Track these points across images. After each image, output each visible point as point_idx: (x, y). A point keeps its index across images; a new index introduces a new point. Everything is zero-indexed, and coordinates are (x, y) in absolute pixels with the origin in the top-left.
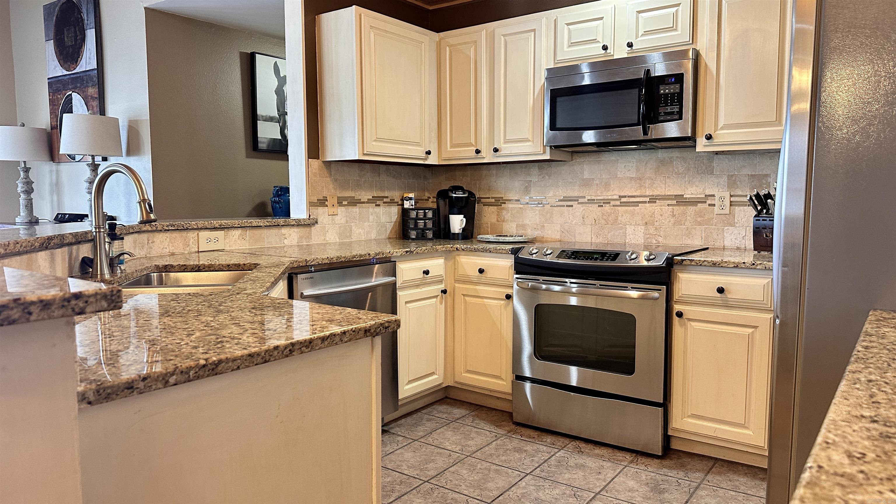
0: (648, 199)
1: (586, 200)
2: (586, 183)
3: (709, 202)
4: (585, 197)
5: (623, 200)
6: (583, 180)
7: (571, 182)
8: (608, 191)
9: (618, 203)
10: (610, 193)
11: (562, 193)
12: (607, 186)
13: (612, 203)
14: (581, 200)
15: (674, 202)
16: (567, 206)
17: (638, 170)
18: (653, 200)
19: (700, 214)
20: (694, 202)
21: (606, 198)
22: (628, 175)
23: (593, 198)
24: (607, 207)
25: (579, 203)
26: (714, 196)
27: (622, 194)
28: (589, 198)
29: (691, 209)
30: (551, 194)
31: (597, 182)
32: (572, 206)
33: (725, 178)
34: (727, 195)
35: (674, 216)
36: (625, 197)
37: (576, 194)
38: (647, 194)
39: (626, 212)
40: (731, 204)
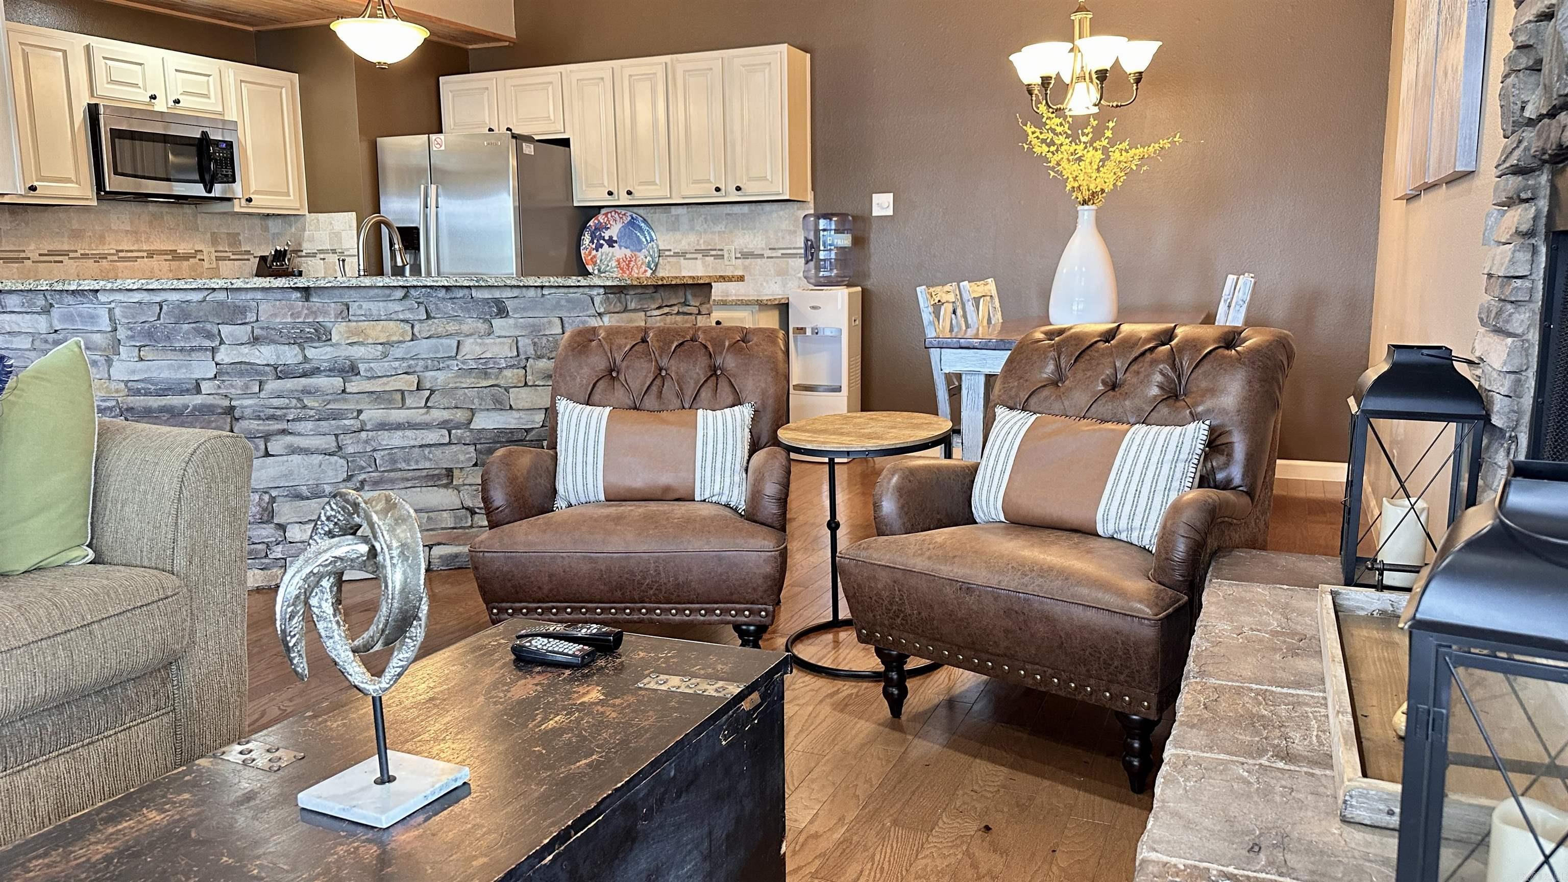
0: (145, 254)
1: (78, 255)
2: (76, 235)
3: (198, 257)
4: (76, 251)
5: (121, 254)
6: (73, 230)
7: (57, 233)
8: (104, 244)
9: (116, 258)
10: (106, 247)
11: (46, 247)
12: (102, 239)
13: (110, 258)
14: (71, 255)
15: (170, 257)
16: (55, 262)
17: (132, 223)
18: (151, 255)
19: (192, 268)
20: (186, 257)
21: (102, 252)
22: (122, 227)
23: (87, 252)
24: (104, 263)
25: (70, 258)
26: (201, 251)
27: (121, 248)
28: (82, 252)
29: (185, 263)
30: (32, 247)
31: (90, 234)
32: (62, 262)
33: (209, 235)
34: (213, 250)
35: (171, 271)
36: (122, 251)
37: (66, 247)
38: (145, 248)
39: (126, 267)
40: (218, 259)
